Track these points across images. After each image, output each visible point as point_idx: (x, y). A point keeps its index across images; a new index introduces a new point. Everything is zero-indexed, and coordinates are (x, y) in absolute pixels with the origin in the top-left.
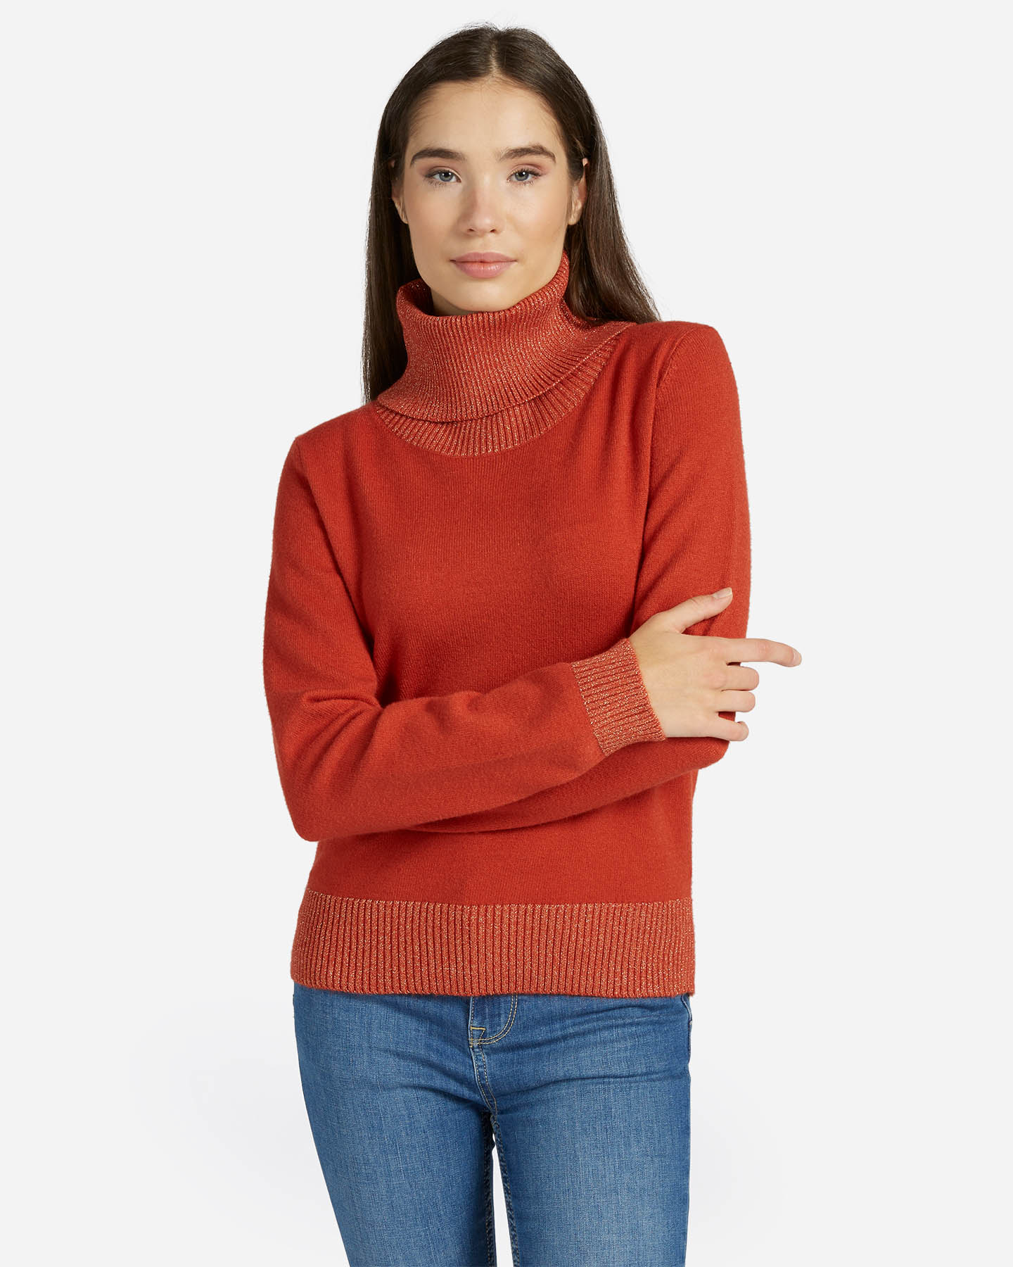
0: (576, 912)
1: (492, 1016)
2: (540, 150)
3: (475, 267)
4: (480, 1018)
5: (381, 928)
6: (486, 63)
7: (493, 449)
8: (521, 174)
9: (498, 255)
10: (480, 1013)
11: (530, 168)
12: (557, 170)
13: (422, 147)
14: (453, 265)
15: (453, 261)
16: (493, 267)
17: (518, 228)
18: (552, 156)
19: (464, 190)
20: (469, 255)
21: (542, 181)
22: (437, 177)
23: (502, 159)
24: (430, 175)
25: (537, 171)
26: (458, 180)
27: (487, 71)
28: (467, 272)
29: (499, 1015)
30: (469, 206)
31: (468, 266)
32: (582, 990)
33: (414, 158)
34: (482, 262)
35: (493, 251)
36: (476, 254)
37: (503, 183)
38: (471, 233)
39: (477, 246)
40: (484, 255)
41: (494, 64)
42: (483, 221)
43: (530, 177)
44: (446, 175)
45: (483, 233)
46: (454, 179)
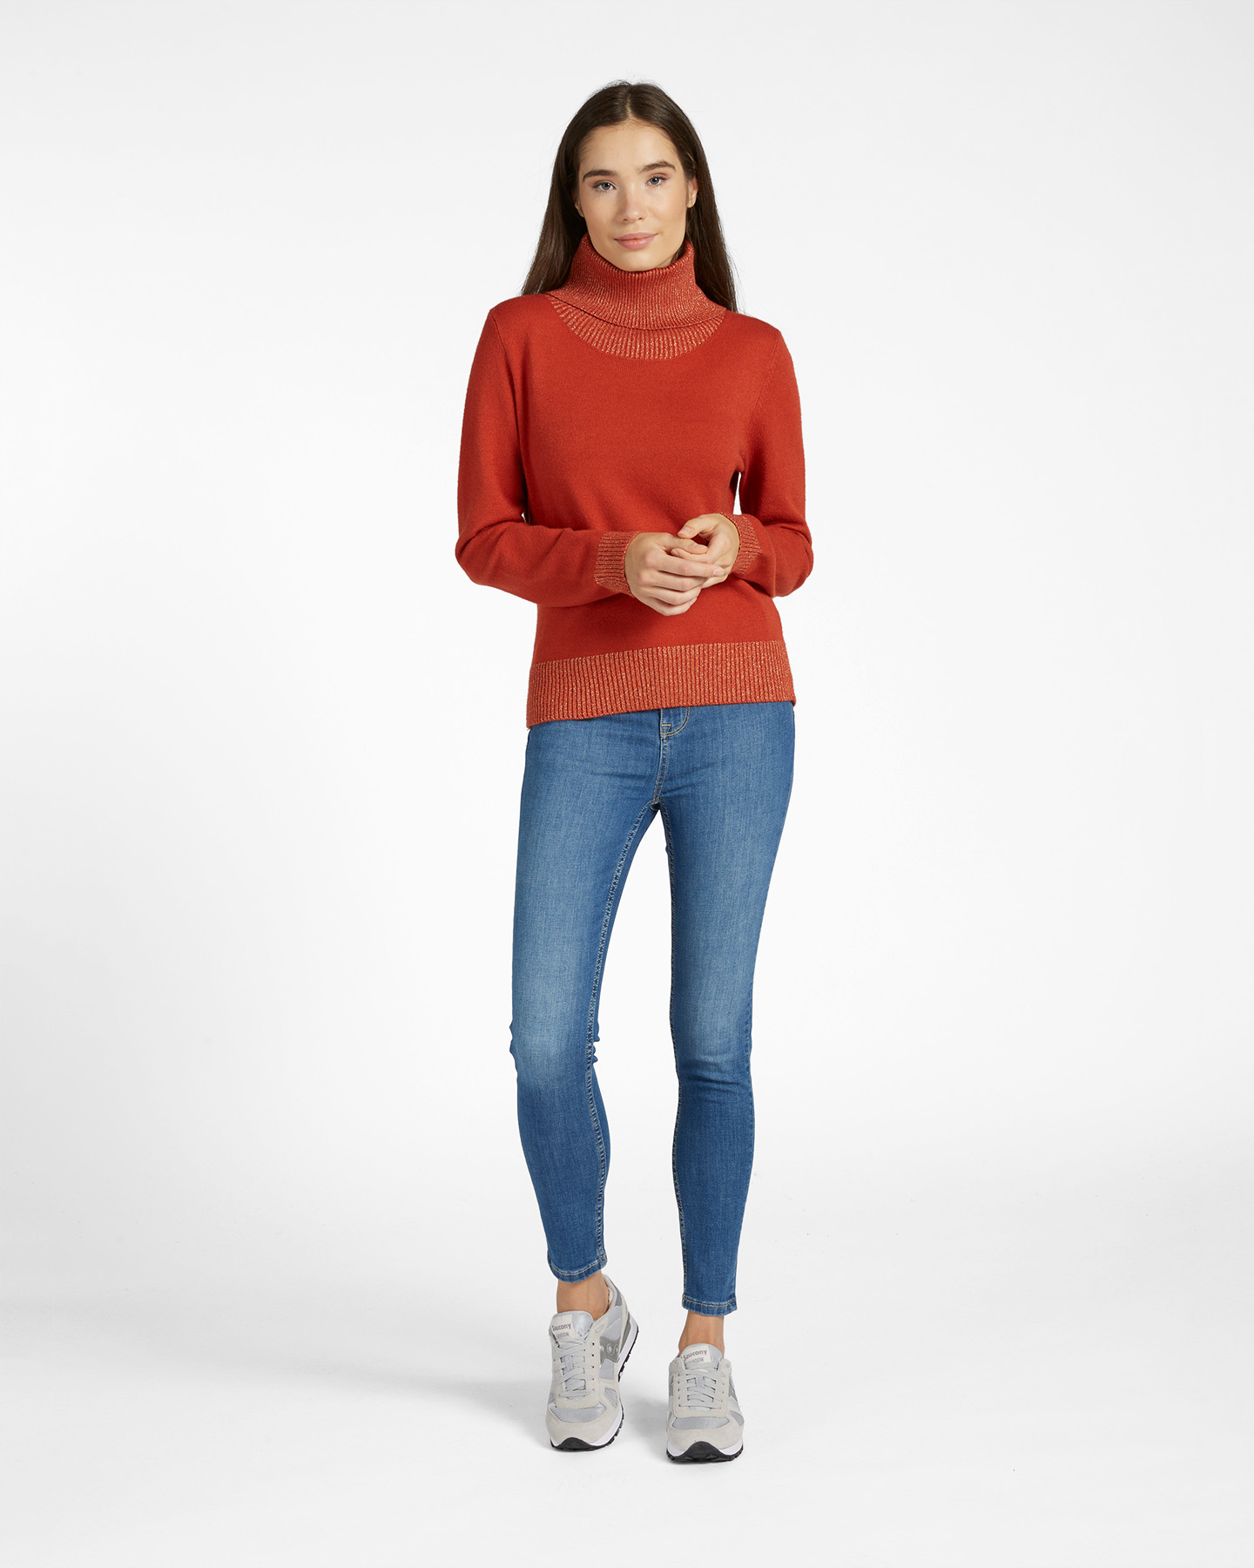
0: (711, 648)
1: (675, 716)
2: (665, 164)
3: (631, 243)
4: (667, 717)
5: (590, 674)
6: (624, 111)
7: (630, 354)
8: (654, 180)
9: (645, 234)
10: (667, 714)
11: (659, 176)
12: (677, 175)
13: (590, 170)
14: (616, 242)
15: (616, 239)
16: (643, 242)
17: (656, 215)
18: (674, 167)
19: (619, 193)
20: (626, 236)
21: (668, 183)
22: (601, 187)
23: (641, 172)
24: (596, 186)
25: (664, 177)
26: (614, 188)
27: (626, 117)
28: (626, 247)
29: (680, 714)
30: (623, 205)
31: (626, 243)
32: (721, 701)
33: (585, 177)
34: (635, 239)
35: (642, 231)
36: (631, 235)
37: (643, 187)
38: (626, 221)
39: (630, 230)
40: (636, 234)
41: (629, 110)
42: (633, 213)
43: (660, 181)
44: (606, 186)
45: (634, 221)
46: (611, 187)
